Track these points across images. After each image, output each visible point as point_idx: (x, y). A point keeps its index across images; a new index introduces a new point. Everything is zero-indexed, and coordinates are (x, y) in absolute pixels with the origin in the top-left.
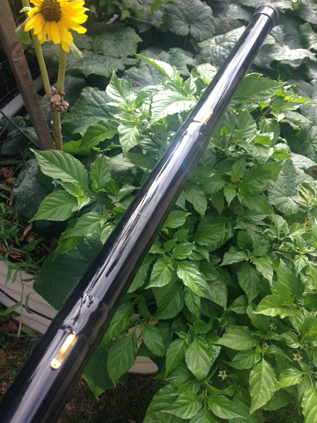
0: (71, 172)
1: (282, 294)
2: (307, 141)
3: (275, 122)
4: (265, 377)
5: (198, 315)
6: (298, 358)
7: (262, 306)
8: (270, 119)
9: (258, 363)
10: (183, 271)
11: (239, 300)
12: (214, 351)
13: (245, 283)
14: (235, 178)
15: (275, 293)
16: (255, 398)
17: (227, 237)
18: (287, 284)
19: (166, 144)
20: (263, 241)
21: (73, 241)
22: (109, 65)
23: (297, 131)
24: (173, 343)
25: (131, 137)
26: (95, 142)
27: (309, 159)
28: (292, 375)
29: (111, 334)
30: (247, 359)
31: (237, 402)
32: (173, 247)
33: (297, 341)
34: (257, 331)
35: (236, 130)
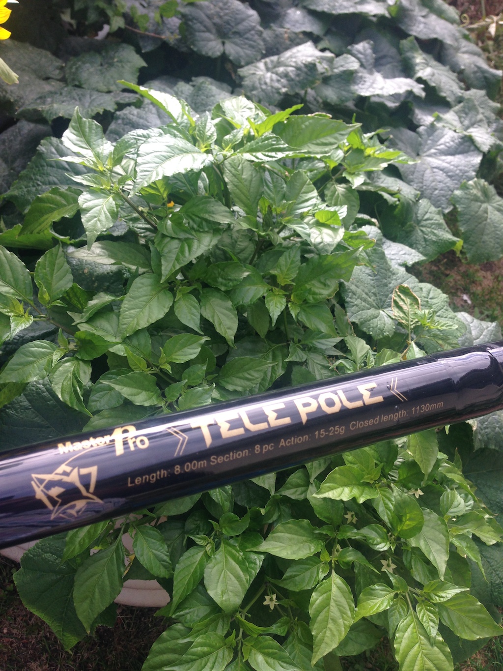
0: (1, 274)
1: (361, 463)
2: (412, 222)
3: (349, 190)
4: (335, 601)
5: (227, 505)
7: (328, 484)
8: (343, 185)
9: (325, 578)
11: (296, 477)
12: (252, 563)
14: (284, 278)
15: (351, 463)
16: (319, 637)
17: (273, 376)
19: (166, 224)
22: (91, 103)
23: (393, 207)
24: (187, 554)
25: (103, 213)
26: (45, 223)
27: (413, 251)
28: (378, 596)
29: (77, 546)
30: (308, 574)
31: (293, 645)
32: (181, 395)
33: (385, 539)
34: (324, 527)
35: (284, 201)
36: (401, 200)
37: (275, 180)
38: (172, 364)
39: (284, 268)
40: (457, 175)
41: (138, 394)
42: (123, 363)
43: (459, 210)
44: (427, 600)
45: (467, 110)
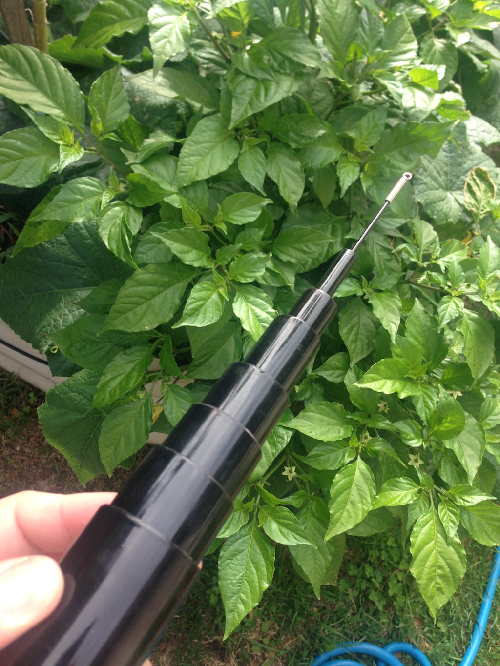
0: (52, 93)
1: (408, 357)
2: (496, 96)
3: (450, 47)
4: (357, 486)
6: (415, 462)
7: (371, 375)
8: (443, 41)
9: (351, 462)
10: (244, 304)
11: (335, 360)
12: (280, 437)
13: (349, 333)
14: (362, 143)
15: (398, 356)
16: (336, 516)
17: (331, 251)
18: (419, 342)
19: (242, 58)
20: (394, 265)
21: (51, 226)
23: (481, 74)
25: (174, 34)
26: (104, 37)
27: (494, 129)
28: (401, 489)
29: (108, 396)
30: (333, 455)
31: (306, 518)
32: (233, 259)
33: (419, 435)
34: (357, 413)
35: (379, 50)
36: (491, 68)
37: (372, 21)
38: (228, 224)
39: (365, 133)
41: (188, 252)
42: (177, 216)
44: (451, 501)
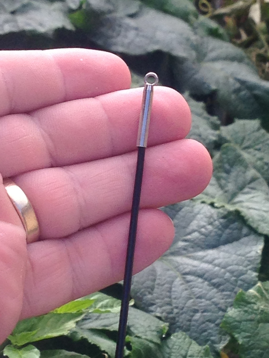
36: (134, 346)
40: (227, 280)
43: (240, 342)
45: (227, 166)
